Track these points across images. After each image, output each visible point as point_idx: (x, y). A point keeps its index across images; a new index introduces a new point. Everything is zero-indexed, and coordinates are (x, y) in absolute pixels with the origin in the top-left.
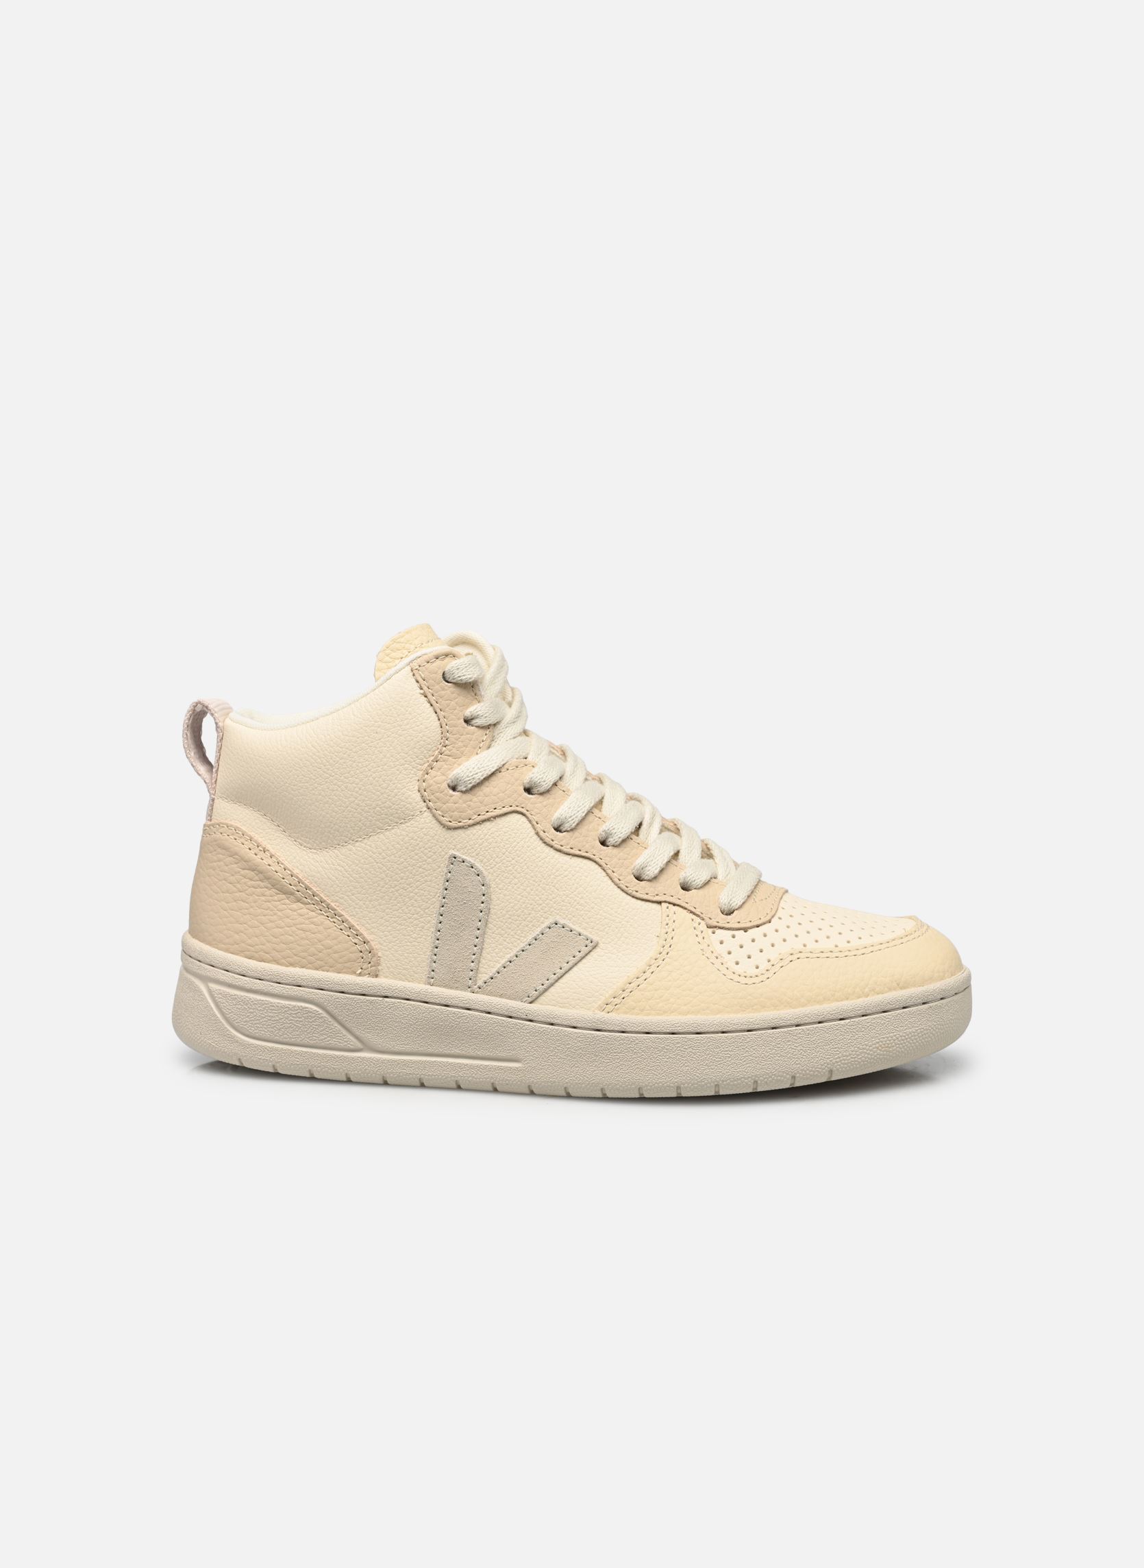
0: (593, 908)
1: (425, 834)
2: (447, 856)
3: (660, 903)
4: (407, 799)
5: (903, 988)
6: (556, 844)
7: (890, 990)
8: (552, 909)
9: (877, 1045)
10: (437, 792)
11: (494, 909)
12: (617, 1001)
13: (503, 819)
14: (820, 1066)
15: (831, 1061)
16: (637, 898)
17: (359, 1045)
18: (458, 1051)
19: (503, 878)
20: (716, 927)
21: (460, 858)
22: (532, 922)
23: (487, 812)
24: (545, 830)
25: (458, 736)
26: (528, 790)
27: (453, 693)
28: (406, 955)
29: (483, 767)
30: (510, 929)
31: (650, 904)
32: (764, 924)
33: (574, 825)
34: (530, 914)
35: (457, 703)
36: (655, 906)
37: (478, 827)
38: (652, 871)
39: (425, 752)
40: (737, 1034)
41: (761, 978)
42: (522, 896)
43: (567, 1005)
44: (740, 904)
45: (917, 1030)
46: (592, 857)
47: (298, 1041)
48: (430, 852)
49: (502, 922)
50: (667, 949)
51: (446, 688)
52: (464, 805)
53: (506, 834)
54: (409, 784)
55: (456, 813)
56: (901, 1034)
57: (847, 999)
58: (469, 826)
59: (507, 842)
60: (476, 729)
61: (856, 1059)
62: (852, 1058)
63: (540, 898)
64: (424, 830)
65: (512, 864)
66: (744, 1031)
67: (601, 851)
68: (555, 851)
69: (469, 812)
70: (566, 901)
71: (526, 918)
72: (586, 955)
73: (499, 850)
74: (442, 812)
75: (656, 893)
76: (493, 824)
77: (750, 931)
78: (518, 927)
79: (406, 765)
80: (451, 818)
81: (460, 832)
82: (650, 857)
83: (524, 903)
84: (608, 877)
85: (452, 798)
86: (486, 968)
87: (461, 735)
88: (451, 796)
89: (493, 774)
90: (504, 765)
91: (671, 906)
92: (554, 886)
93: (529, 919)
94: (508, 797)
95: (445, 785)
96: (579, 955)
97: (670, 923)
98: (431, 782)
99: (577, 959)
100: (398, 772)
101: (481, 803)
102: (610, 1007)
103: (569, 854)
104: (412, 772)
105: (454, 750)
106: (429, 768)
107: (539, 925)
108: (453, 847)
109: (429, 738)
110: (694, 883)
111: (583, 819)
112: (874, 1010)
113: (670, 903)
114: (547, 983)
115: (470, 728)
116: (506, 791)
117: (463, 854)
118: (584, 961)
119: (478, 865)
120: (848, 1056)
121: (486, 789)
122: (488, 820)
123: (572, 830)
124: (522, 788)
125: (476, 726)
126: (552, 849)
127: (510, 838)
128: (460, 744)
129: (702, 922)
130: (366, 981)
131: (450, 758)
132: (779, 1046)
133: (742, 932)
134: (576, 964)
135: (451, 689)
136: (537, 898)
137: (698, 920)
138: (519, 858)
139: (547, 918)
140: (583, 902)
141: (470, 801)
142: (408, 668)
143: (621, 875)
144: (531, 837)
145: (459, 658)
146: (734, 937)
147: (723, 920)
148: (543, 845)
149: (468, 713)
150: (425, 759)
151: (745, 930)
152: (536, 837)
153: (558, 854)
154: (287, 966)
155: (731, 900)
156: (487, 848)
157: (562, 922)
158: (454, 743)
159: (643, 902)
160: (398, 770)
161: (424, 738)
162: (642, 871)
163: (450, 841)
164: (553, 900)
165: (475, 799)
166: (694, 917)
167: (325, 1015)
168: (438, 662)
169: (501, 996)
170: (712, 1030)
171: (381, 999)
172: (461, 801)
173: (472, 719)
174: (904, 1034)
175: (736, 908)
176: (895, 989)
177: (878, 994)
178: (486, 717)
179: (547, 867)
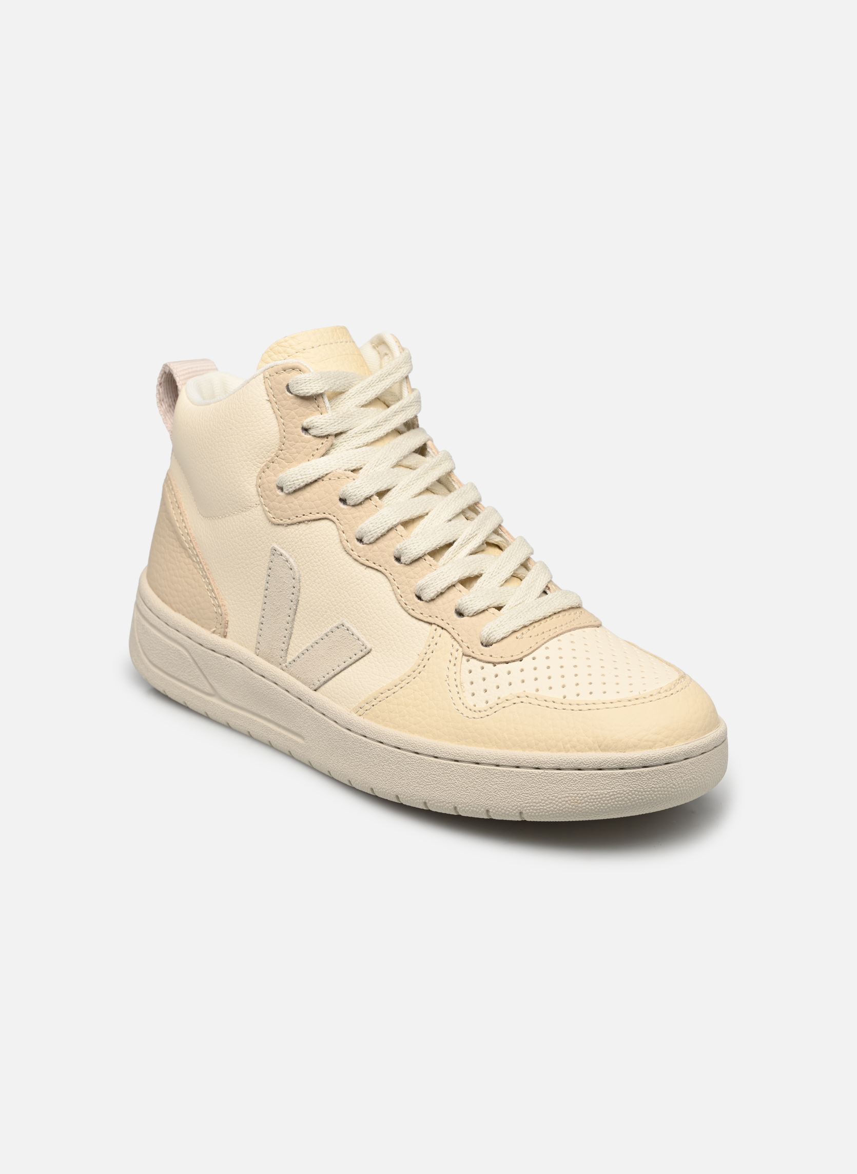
0: (374, 618)
1: (257, 525)
2: (271, 548)
3: (430, 624)
4: (246, 491)
5: (603, 750)
6: (355, 554)
7: (590, 749)
8: (343, 612)
9: (567, 799)
10: (267, 490)
11: (302, 601)
12: (368, 707)
13: (317, 523)
14: (511, 807)
15: (521, 804)
16: (412, 616)
17: (211, 692)
18: (268, 716)
19: (310, 576)
20: (470, 656)
21: (278, 551)
22: (327, 619)
23: (304, 515)
24: (348, 540)
25: (293, 442)
26: (343, 501)
27: (294, 404)
28: (245, 624)
29: (305, 475)
30: (311, 621)
31: (423, 623)
32: (514, 661)
33: (372, 539)
34: (326, 612)
35: (296, 413)
36: (426, 625)
37: (295, 527)
38: (428, 594)
39: (265, 452)
40: (445, 761)
41: (482, 714)
42: (322, 595)
43: (337, 700)
44: (499, 638)
45: (609, 792)
46: (384, 571)
47: (176, 675)
48: (260, 540)
49: (306, 614)
50: (421, 668)
51: (288, 398)
52: (287, 506)
53: (317, 538)
54: (250, 479)
55: (279, 511)
56: (592, 793)
57: (549, 750)
58: (288, 525)
59: (316, 545)
60: (313, 438)
61: (545, 807)
62: (541, 805)
63: (335, 600)
64: (256, 521)
65: (318, 565)
66: (452, 760)
67: (393, 566)
68: (353, 560)
69: (290, 512)
70: (354, 607)
71: (323, 615)
72: (360, 659)
73: (309, 551)
74: (269, 508)
75: (430, 614)
76: (308, 526)
77: (498, 666)
78: (317, 621)
79: (248, 462)
80: (275, 515)
81: (281, 528)
82: (431, 580)
83: (323, 601)
84: (393, 592)
85: (278, 498)
86: (293, 651)
87: (297, 442)
88: (278, 496)
89: (316, 481)
90: (327, 474)
91: (439, 629)
92: (347, 592)
93: (325, 616)
94: (324, 505)
95: (274, 486)
96: (355, 658)
97: (433, 644)
98: (265, 480)
99: (352, 661)
100: (242, 467)
101: (300, 506)
102: (361, 711)
103: (365, 565)
104: (253, 469)
105: (288, 455)
106: (266, 467)
107: (332, 624)
108: (276, 541)
109: (268, 441)
110: (466, 611)
111: (383, 535)
112: (567, 766)
113: (438, 626)
114: (327, 676)
115: (307, 437)
116: (322, 499)
117: (283, 548)
118: (358, 663)
119: (291, 560)
120: (537, 803)
121: (307, 493)
122: (303, 522)
123: (370, 543)
124: (338, 499)
125: (313, 436)
126: (351, 558)
127: (319, 542)
128: (294, 450)
129: (460, 649)
130: (217, 639)
131: (284, 461)
132: (477, 780)
133: (491, 665)
134: (351, 665)
135: (292, 400)
136: (333, 599)
137: (457, 647)
138: (324, 561)
139: (338, 619)
140: (367, 611)
141: (292, 503)
142: (261, 376)
143: (403, 593)
144: (336, 544)
145: (304, 372)
146: (483, 668)
147: (479, 650)
148: (345, 553)
149: (306, 422)
150: (264, 459)
151: (494, 664)
152: (340, 545)
153: (355, 564)
154: (175, 611)
155: (491, 633)
156: (300, 547)
157: (347, 625)
158: (289, 449)
159: (417, 621)
160: (242, 465)
161: (264, 440)
162: (421, 593)
163: (274, 535)
164: (345, 604)
165: (296, 502)
166: (455, 643)
167: (191, 660)
168: (285, 374)
169: (298, 678)
170: (426, 753)
171: (224, 657)
172: (284, 501)
173: (310, 429)
174: (595, 794)
175: (495, 641)
176: (595, 750)
177: (578, 751)
178: (321, 429)
179: (344, 573)
